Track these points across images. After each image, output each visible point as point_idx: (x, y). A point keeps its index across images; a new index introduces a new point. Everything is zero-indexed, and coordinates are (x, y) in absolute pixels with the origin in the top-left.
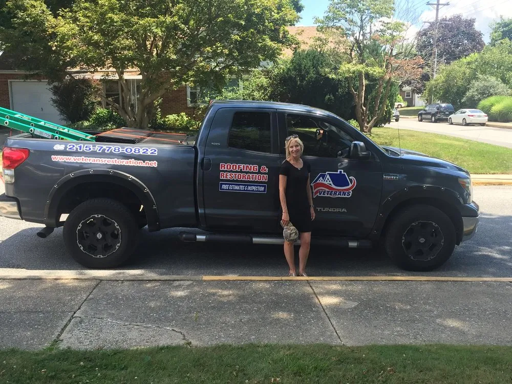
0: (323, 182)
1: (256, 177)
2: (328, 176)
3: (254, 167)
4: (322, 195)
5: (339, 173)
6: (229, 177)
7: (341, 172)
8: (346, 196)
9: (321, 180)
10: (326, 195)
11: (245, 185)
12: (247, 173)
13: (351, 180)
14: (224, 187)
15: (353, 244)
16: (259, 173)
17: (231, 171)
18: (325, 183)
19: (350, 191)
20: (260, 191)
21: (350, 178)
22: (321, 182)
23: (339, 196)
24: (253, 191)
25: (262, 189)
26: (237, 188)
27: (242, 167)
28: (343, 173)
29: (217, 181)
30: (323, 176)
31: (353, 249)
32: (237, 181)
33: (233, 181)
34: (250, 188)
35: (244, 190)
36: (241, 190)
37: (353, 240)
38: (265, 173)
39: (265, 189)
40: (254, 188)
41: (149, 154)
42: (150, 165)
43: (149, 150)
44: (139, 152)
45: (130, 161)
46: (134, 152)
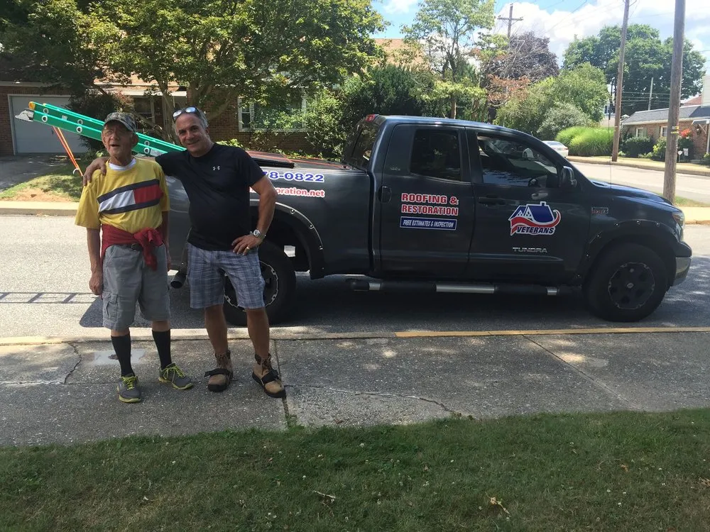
0: (523, 216)
1: (444, 211)
2: (529, 210)
3: (442, 198)
4: (520, 232)
5: (541, 205)
6: (412, 210)
7: (543, 204)
8: (548, 234)
9: (520, 214)
10: (525, 233)
11: (431, 220)
12: (434, 205)
13: (555, 214)
14: (407, 222)
15: (552, 291)
16: (448, 205)
17: (415, 203)
18: (525, 217)
19: (554, 227)
20: (448, 228)
21: (554, 211)
22: (520, 216)
23: (540, 233)
24: (441, 227)
25: (452, 225)
26: (421, 223)
27: (428, 197)
28: (545, 205)
29: (396, 215)
30: (523, 209)
31: (552, 297)
32: (421, 215)
33: (417, 215)
34: (436, 224)
35: (430, 227)
36: (426, 227)
37: (552, 285)
38: (455, 206)
39: (454, 225)
40: (442, 224)
41: (314, 181)
42: (315, 196)
43: (314, 176)
44: (302, 179)
45: (291, 190)
46: (296, 178)
